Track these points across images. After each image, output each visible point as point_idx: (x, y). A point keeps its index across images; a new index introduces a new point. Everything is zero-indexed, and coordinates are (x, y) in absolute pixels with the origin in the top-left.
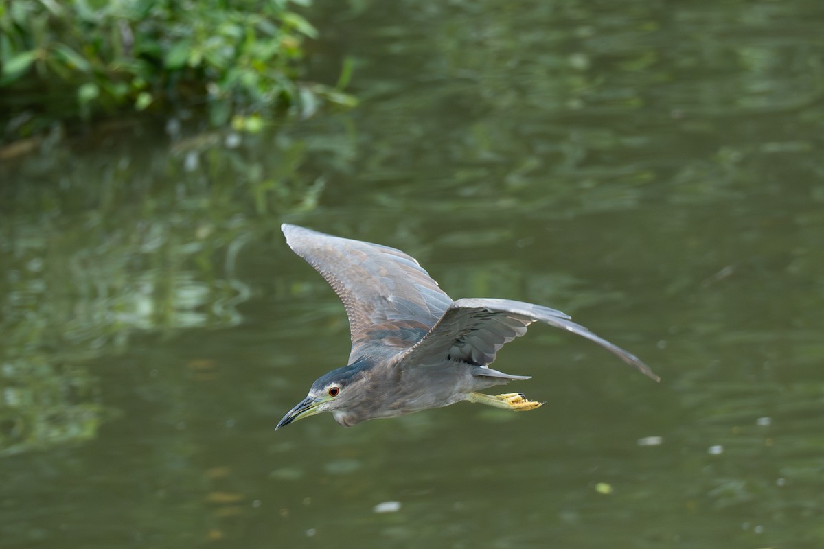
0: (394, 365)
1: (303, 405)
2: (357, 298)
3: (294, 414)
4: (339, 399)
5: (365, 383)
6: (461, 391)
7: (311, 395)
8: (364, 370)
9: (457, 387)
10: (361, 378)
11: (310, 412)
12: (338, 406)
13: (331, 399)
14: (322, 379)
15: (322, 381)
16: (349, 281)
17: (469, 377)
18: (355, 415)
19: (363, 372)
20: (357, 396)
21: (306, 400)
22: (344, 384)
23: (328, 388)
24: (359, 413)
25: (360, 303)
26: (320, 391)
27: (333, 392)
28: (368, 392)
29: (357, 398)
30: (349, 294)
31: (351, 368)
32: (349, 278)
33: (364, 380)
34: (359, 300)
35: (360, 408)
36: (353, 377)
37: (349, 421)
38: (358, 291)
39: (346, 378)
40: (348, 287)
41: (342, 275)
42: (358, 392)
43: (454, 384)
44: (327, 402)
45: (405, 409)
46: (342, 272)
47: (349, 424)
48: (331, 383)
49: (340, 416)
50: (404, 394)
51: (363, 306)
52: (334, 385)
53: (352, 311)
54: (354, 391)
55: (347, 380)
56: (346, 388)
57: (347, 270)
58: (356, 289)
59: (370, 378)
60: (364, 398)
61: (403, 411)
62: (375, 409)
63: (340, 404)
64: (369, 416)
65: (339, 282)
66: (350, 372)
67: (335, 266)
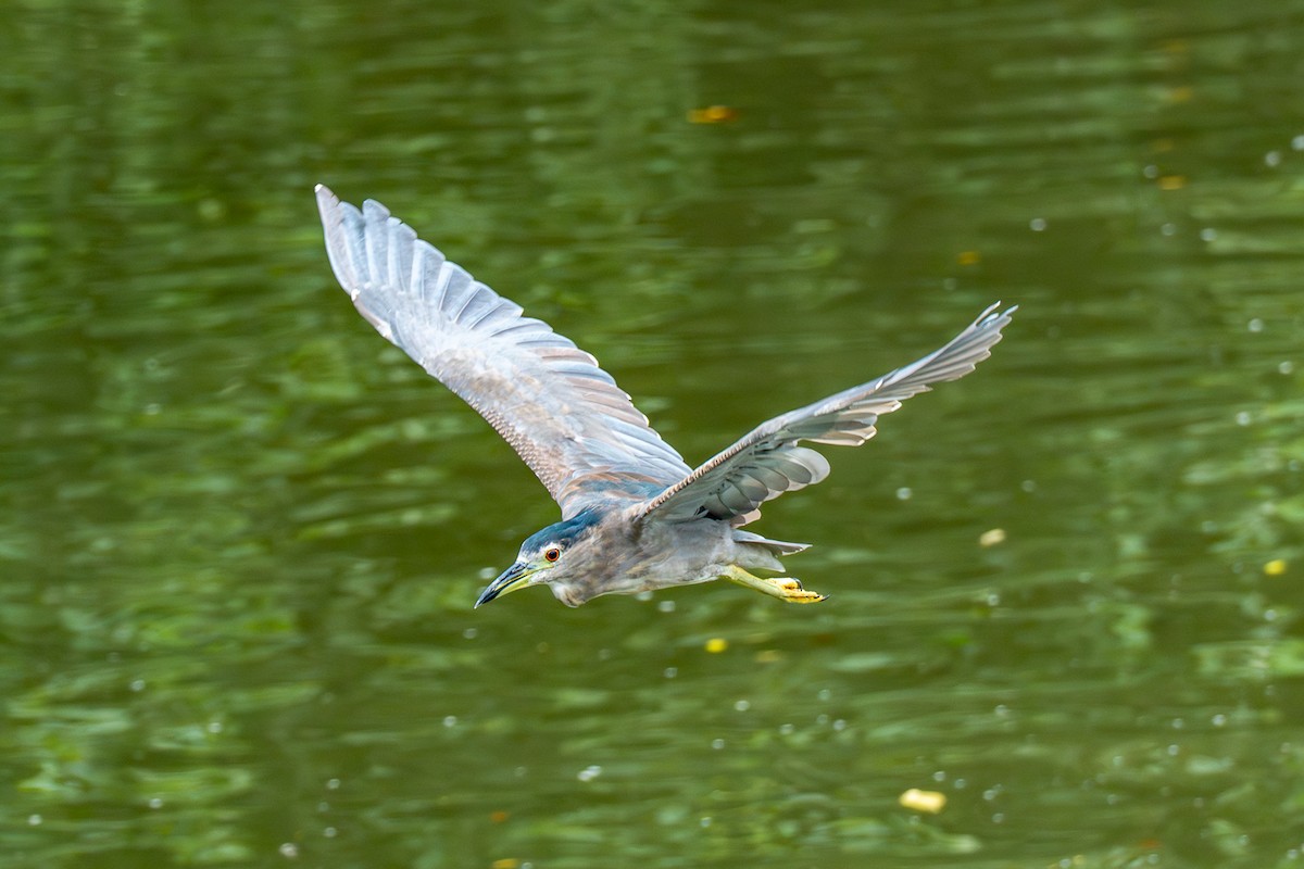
0: (632, 519)
1: (511, 573)
2: (535, 443)
3: (500, 586)
4: (559, 567)
5: (594, 544)
6: (720, 562)
7: (522, 559)
8: (591, 524)
9: (714, 555)
10: (588, 536)
11: (522, 584)
12: (557, 575)
13: (548, 566)
14: (535, 537)
15: (535, 540)
16: (520, 422)
17: (729, 542)
18: (581, 589)
19: (590, 529)
20: (583, 562)
21: (515, 566)
22: (566, 545)
23: (544, 550)
24: (587, 584)
25: (542, 449)
26: (534, 554)
27: (552, 556)
28: (597, 555)
29: (582, 565)
30: (524, 440)
31: (572, 523)
32: (519, 418)
33: (592, 540)
34: (539, 445)
35: (587, 578)
36: (577, 536)
37: (573, 597)
38: (535, 434)
39: (568, 536)
40: (520, 429)
41: (510, 414)
42: (584, 557)
43: (710, 548)
44: (543, 570)
45: (648, 577)
46: (511, 410)
47: (574, 601)
48: (548, 544)
49: (561, 590)
50: (646, 556)
51: (547, 452)
52: (553, 546)
53: (535, 462)
54: (579, 554)
55: (569, 539)
56: (569, 550)
57: (518, 408)
58: (532, 432)
59: (600, 536)
60: (592, 565)
61: (647, 582)
62: (609, 577)
63: (561, 573)
64: (601, 588)
65: (507, 423)
66: (574, 528)
67: (501, 403)
